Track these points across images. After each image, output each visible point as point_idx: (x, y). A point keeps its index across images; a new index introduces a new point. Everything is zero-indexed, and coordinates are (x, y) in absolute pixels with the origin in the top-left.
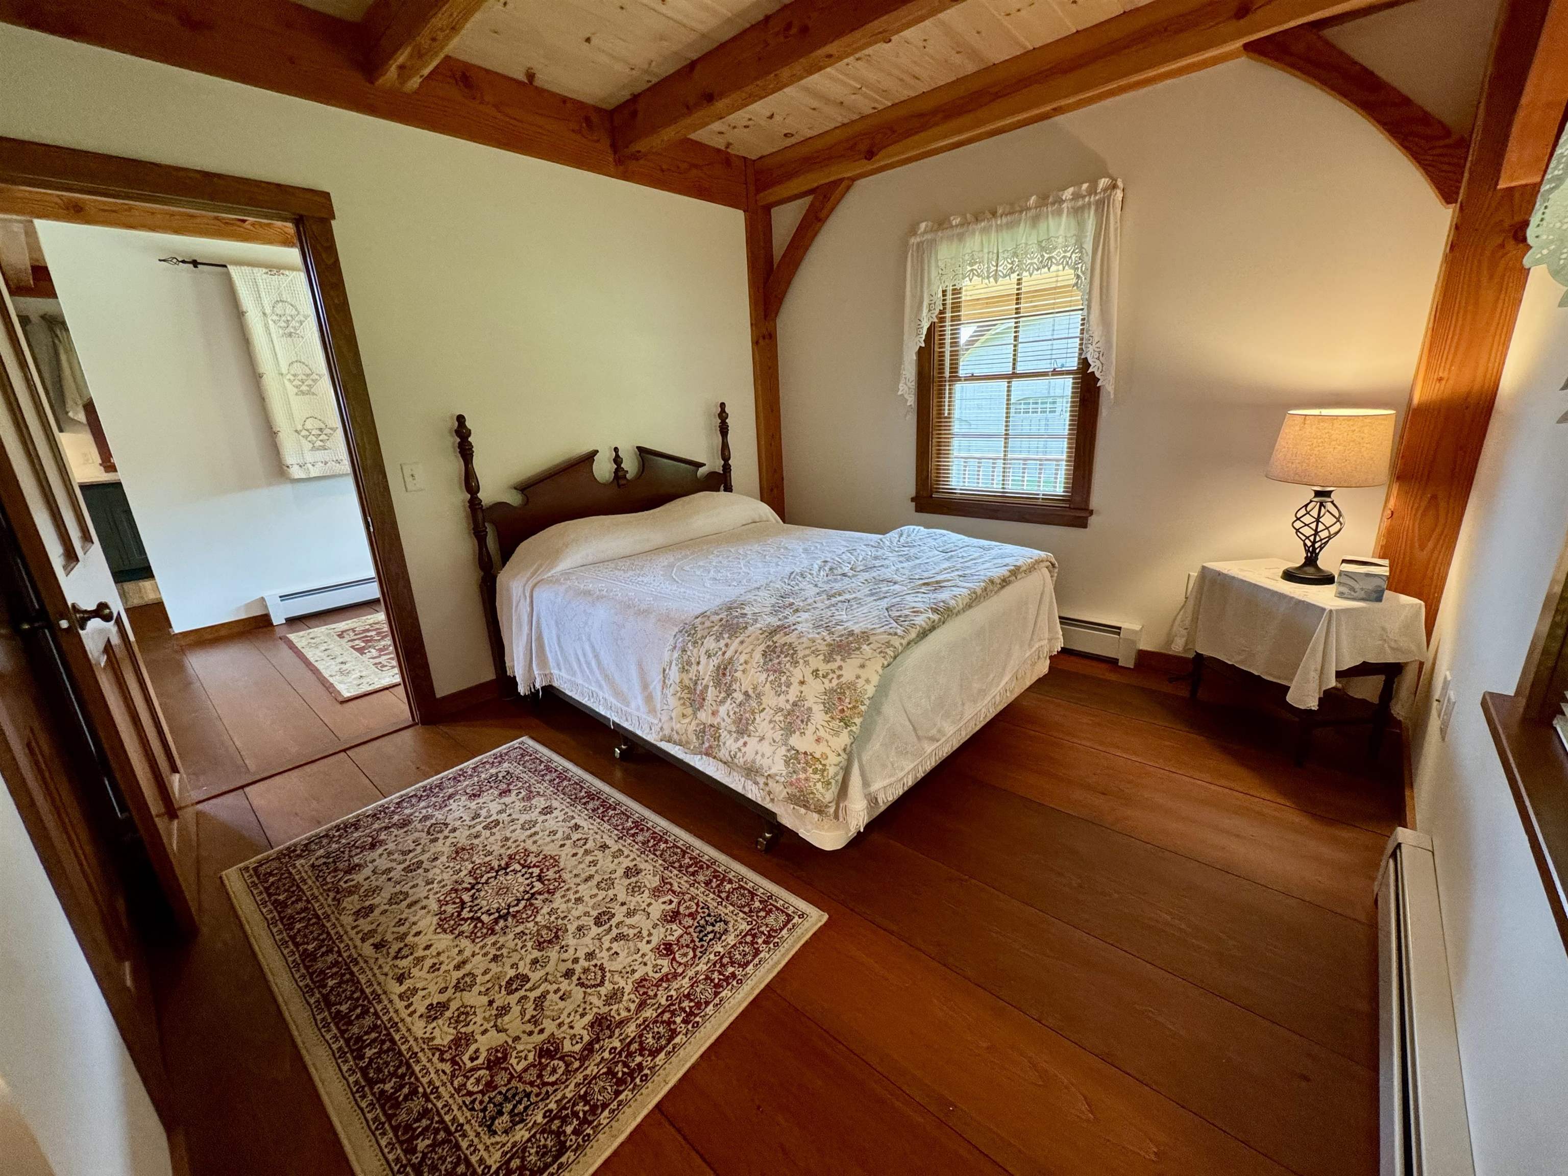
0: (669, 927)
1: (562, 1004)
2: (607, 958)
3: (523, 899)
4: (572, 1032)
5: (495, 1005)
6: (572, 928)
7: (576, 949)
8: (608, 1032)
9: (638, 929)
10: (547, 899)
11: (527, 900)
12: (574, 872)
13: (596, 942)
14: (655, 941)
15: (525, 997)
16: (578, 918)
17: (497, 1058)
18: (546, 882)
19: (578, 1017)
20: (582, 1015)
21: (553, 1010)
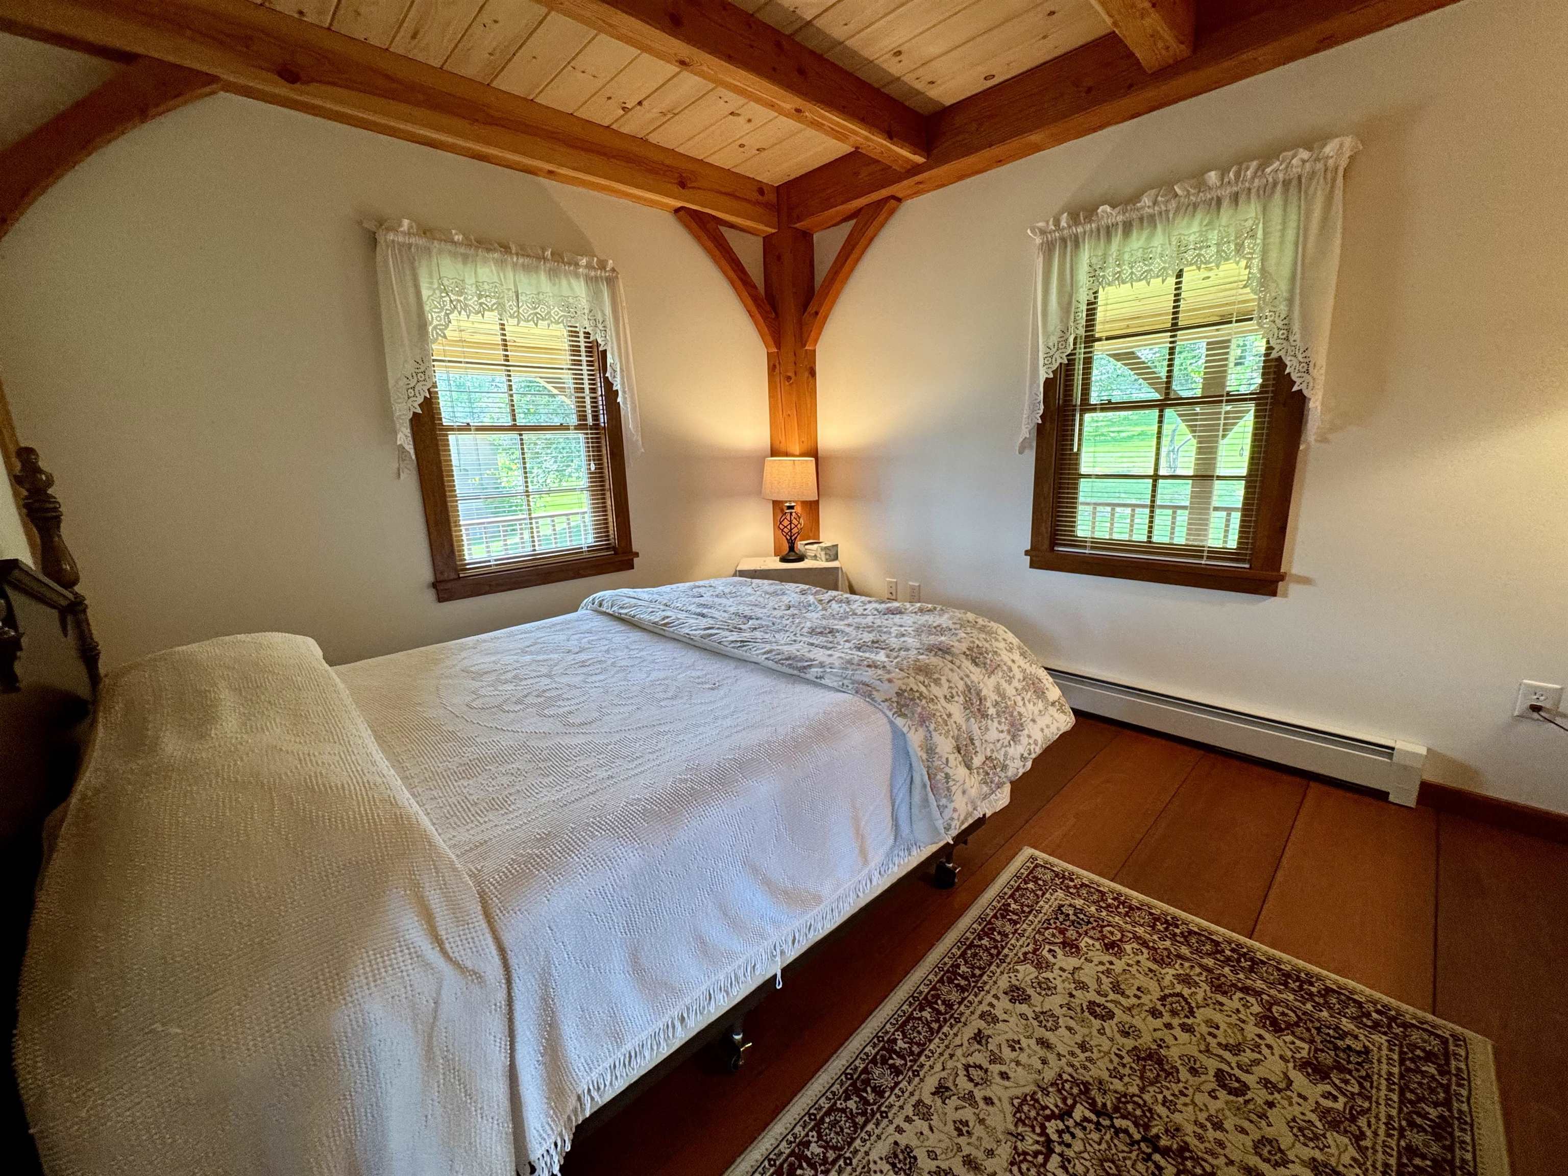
0: (1085, 949)
1: (1223, 1026)
2: (1149, 997)
3: (1113, 1126)
4: (1242, 1009)
5: (1270, 1098)
6: (1129, 1043)
7: (1155, 1030)
8: (1223, 979)
9: (1100, 975)
10: (1099, 1089)
11: (1111, 1119)
12: (1040, 1066)
13: (1134, 1012)
14: (1106, 958)
15: (1239, 1066)
16: (1111, 1040)
17: (1314, 1070)
18: (1070, 1102)
19: (1225, 1008)
20: (1222, 1004)
21: (1233, 1033)
